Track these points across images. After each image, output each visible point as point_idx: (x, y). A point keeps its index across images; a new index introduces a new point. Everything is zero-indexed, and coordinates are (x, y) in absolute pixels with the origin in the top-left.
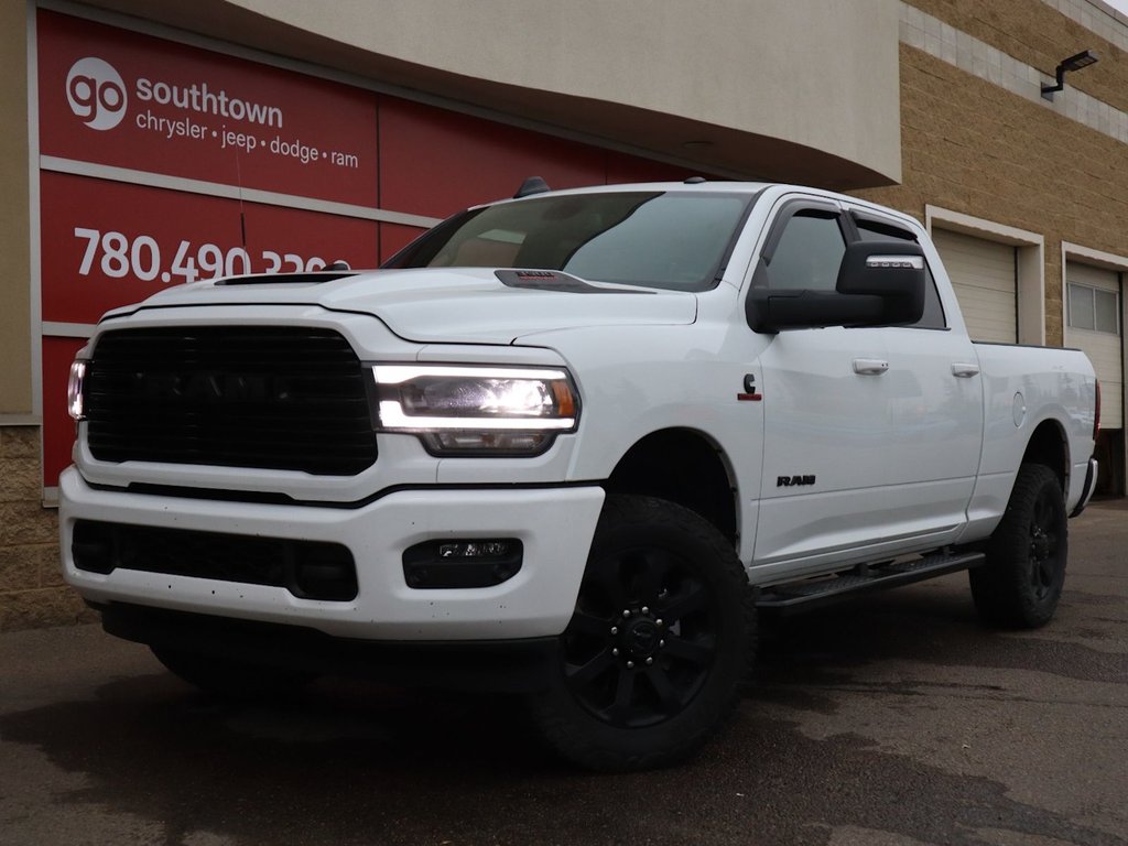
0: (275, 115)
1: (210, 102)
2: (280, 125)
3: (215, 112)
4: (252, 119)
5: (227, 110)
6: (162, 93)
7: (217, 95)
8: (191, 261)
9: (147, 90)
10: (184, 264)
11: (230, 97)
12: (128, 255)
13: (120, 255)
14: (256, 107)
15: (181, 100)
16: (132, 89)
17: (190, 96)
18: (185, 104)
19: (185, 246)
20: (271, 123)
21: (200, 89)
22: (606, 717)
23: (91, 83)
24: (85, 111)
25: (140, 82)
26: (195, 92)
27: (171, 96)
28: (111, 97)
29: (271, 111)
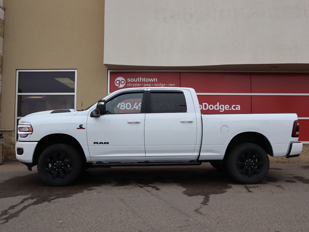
0: (156, 80)
1: (142, 80)
2: (157, 81)
3: (143, 81)
4: (150, 81)
5: (145, 80)
6: (132, 80)
7: (143, 78)
8: (137, 106)
9: (129, 80)
10: (136, 106)
11: (146, 78)
12: (125, 106)
13: (124, 106)
14: (151, 79)
15: (136, 80)
16: (126, 80)
17: (138, 80)
18: (137, 81)
19: (136, 104)
20: (154, 81)
21: (139, 78)
22: (52, 177)
23: (119, 81)
24: (118, 85)
25: (128, 79)
26: (138, 79)
27: (134, 80)
28: (123, 82)
29: (155, 79)
